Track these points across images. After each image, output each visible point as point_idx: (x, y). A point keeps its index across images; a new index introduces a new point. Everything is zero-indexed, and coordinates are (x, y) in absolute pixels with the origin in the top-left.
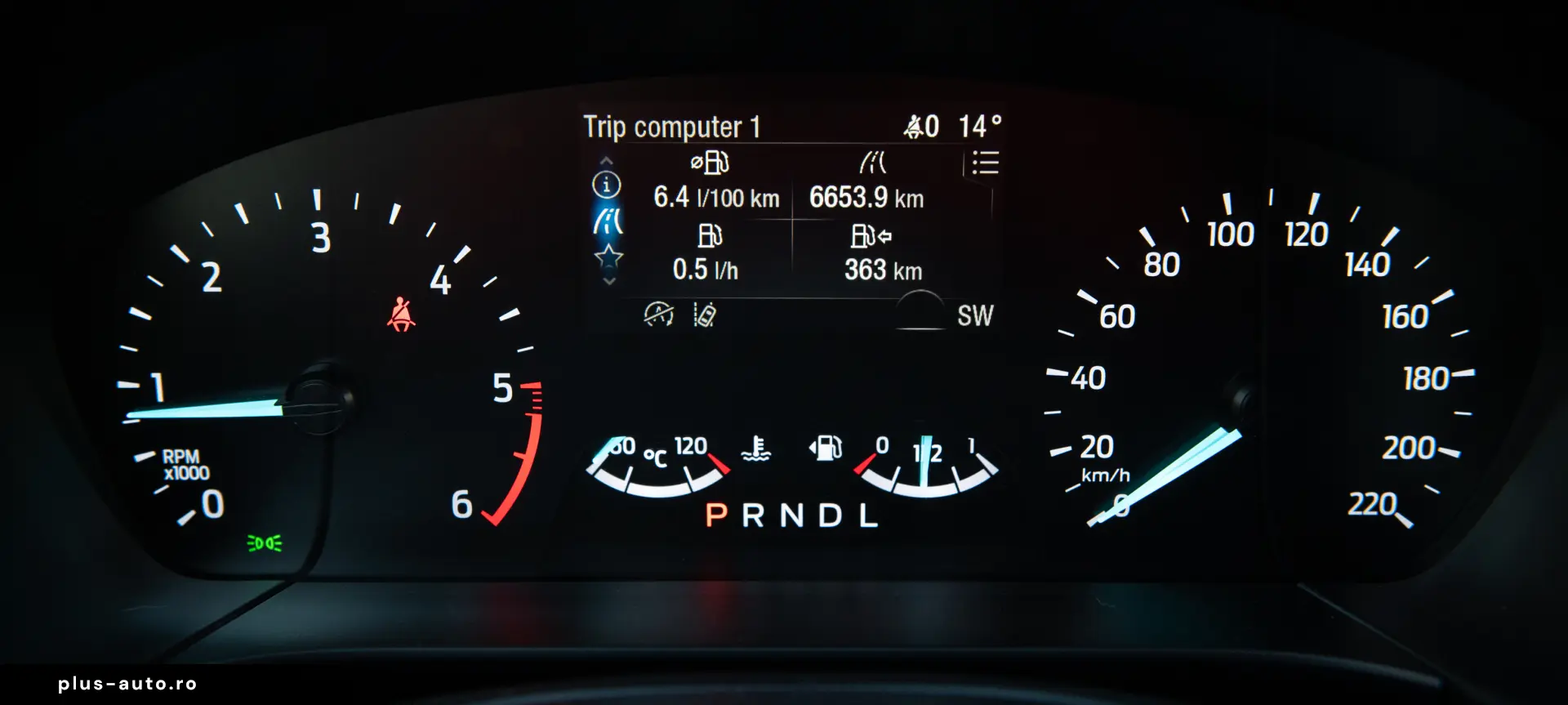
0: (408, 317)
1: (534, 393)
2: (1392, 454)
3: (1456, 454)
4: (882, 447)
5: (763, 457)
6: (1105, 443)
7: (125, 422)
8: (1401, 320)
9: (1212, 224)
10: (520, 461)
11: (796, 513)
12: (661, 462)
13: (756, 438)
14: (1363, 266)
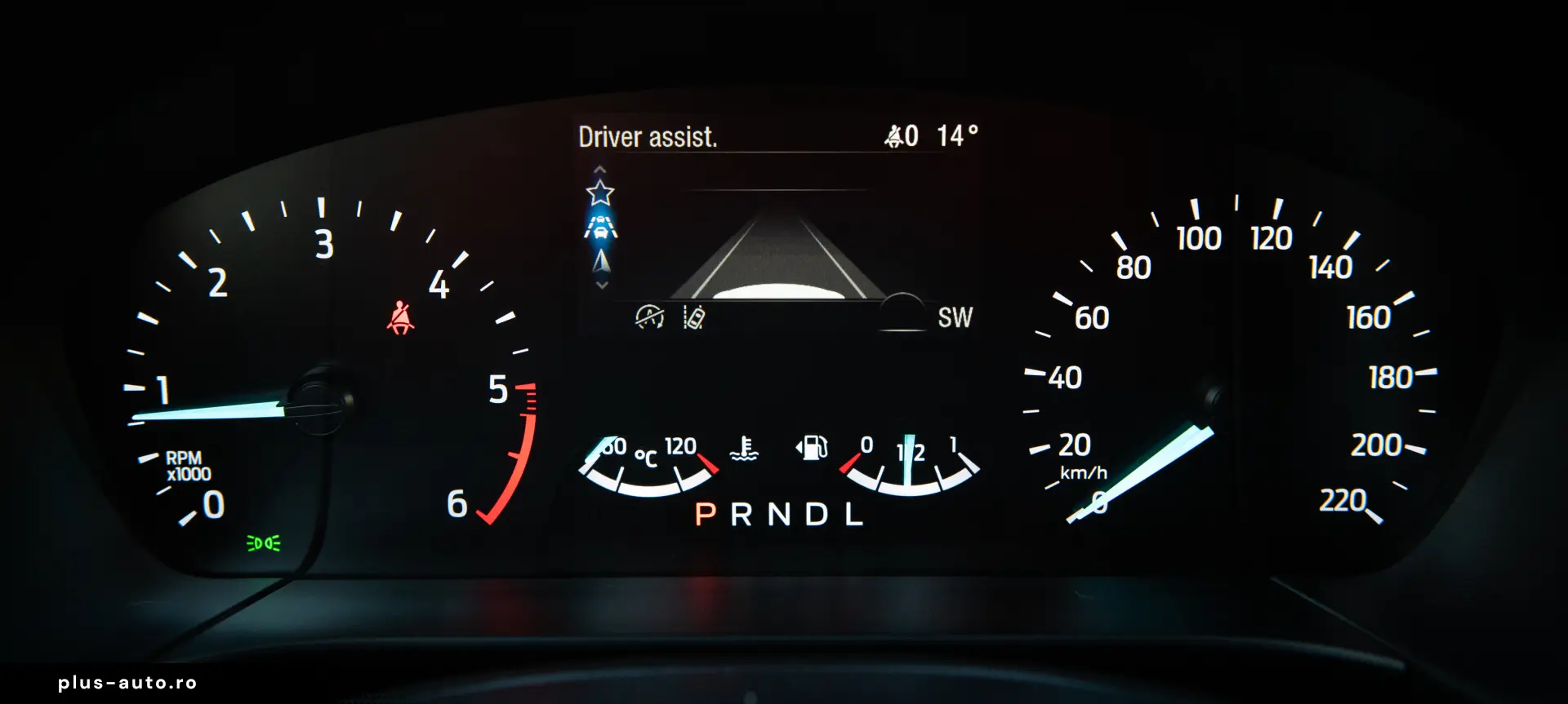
0: (408, 322)
1: (528, 394)
2: (1360, 451)
3: (1422, 451)
4: (867, 447)
5: (751, 457)
6: (1083, 442)
7: (130, 424)
8: (1365, 320)
9: (1181, 229)
10: (515, 461)
11: (783, 512)
12: (652, 461)
13: (744, 438)
14: (1326, 268)
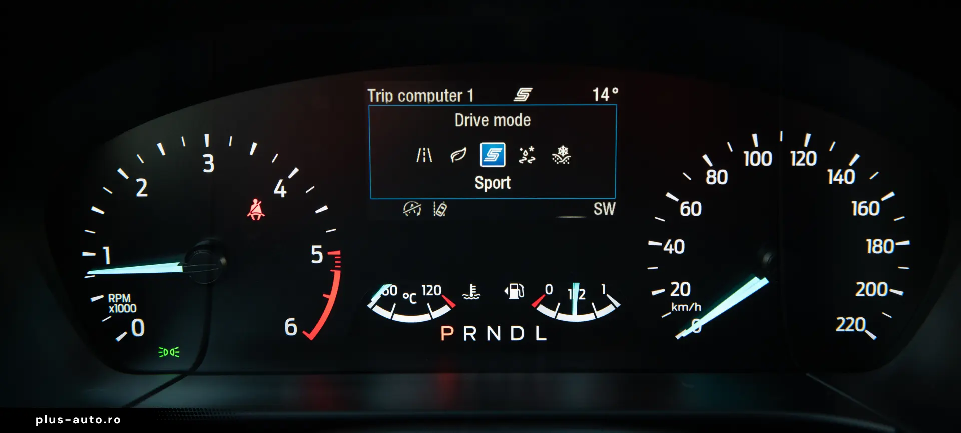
0: (260, 211)
1: (336, 257)
2: (862, 293)
3: (901, 293)
4: (549, 291)
5: (476, 297)
6: (685, 287)
7: (86, 277)
8: (863, 211)
9: (747, 153)
10: (327, 300)
11: (497, 333)
12: (413, 301)
13: (471, 285)
14: (838, 177)
